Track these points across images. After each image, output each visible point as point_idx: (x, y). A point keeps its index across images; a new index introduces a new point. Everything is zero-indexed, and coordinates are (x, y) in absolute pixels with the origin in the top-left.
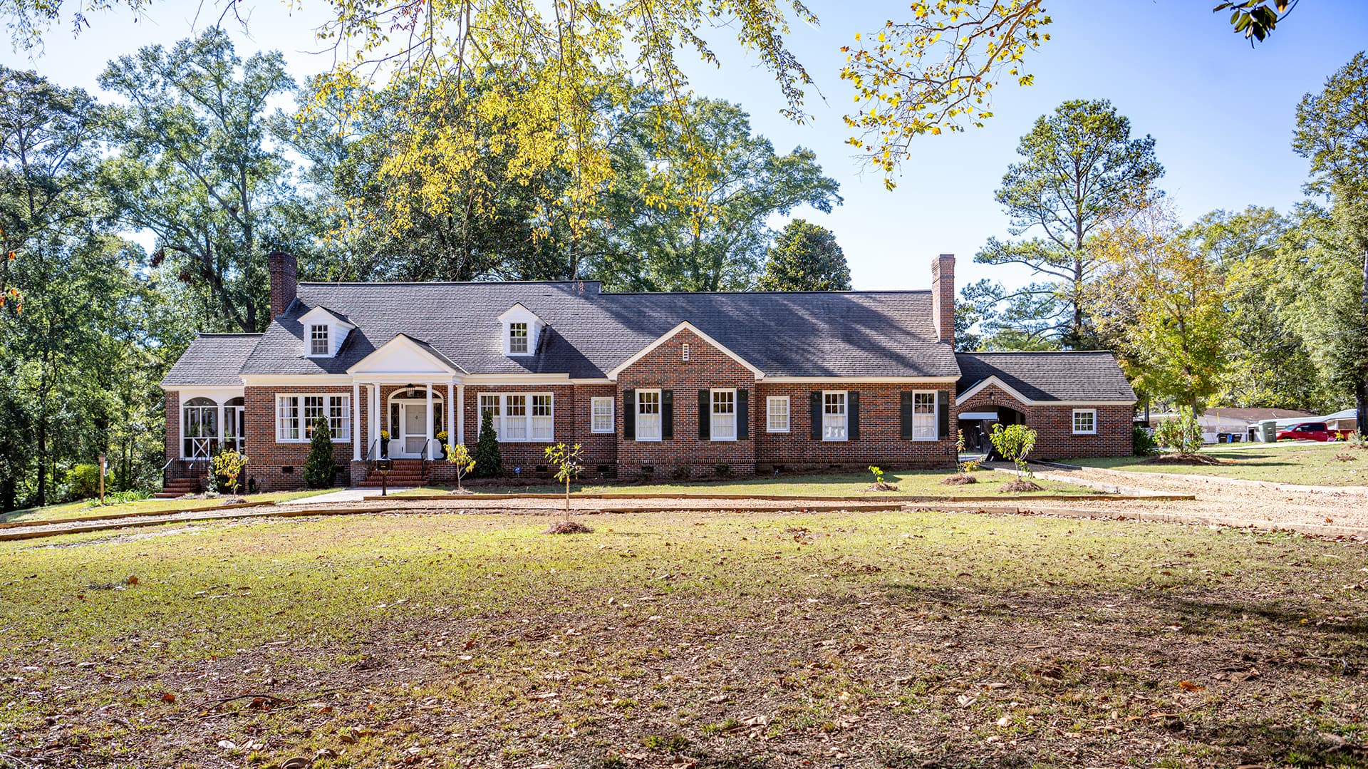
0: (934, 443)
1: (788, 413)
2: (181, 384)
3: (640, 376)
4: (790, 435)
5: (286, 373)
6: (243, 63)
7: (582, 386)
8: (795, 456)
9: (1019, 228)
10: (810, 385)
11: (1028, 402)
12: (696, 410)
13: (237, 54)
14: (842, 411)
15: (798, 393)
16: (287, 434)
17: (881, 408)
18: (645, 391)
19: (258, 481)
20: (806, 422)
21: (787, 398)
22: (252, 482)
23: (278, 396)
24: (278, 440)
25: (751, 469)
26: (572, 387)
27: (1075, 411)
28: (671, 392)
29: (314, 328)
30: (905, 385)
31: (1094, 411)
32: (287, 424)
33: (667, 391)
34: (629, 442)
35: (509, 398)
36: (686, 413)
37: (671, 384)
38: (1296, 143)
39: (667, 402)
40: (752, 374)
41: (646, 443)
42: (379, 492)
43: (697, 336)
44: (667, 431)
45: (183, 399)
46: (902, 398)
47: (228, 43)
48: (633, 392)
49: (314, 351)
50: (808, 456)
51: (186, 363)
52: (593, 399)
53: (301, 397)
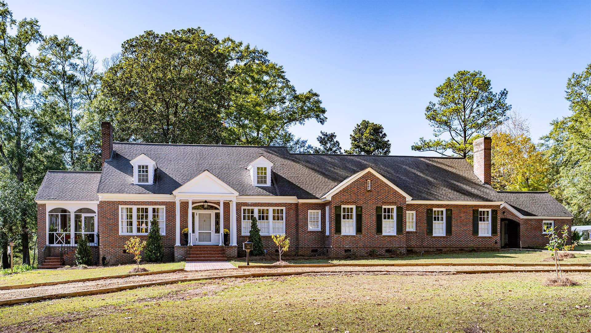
0: (489, 237)
1: (414, 220)
2: (49, 199)
3: (344, 198)
4: (416, 232)
5: (127, 193)
6: (17, 24)
7: (303, 204)
8: (418, 244)
9: (438, 133)
10: (426, 205)
11: (522, 217)
12: (374, 218)
13: (14, 18)
14: (442, 220)
15: (420, 209)
16: (125, 230)
17: (463, 218)
18: (346, 206)
19: (108, 258)
20: (425, 225)
21: (414, 212)
22: (104, 259)
23: (120, 207)
24: (120, 233)
25: (404, 251)
26: (297, 205)
27: (544, 222)
28: (361, 207)
29: (139, 167)
30: (475, 206)
31: (552, 222)
32: (125, 224)
33: (359, 207)
34: (338, 235)
35: (274, 210)
36: (369, 219)
37: (361, 203)
38: (567, 97)
39: (359, 213)
40: (405, 198)
41: (347, 236)
42: (245, 264)
43: (375, 176)
44: (359, 229)
45: (48, 209)
46: (474, 213)
47: (8, 12)
48: (340, 207)
49: (139, 181)
50: (425, 244)
51: (46, 187)
52: (309, 211)
53: (135, 208)
